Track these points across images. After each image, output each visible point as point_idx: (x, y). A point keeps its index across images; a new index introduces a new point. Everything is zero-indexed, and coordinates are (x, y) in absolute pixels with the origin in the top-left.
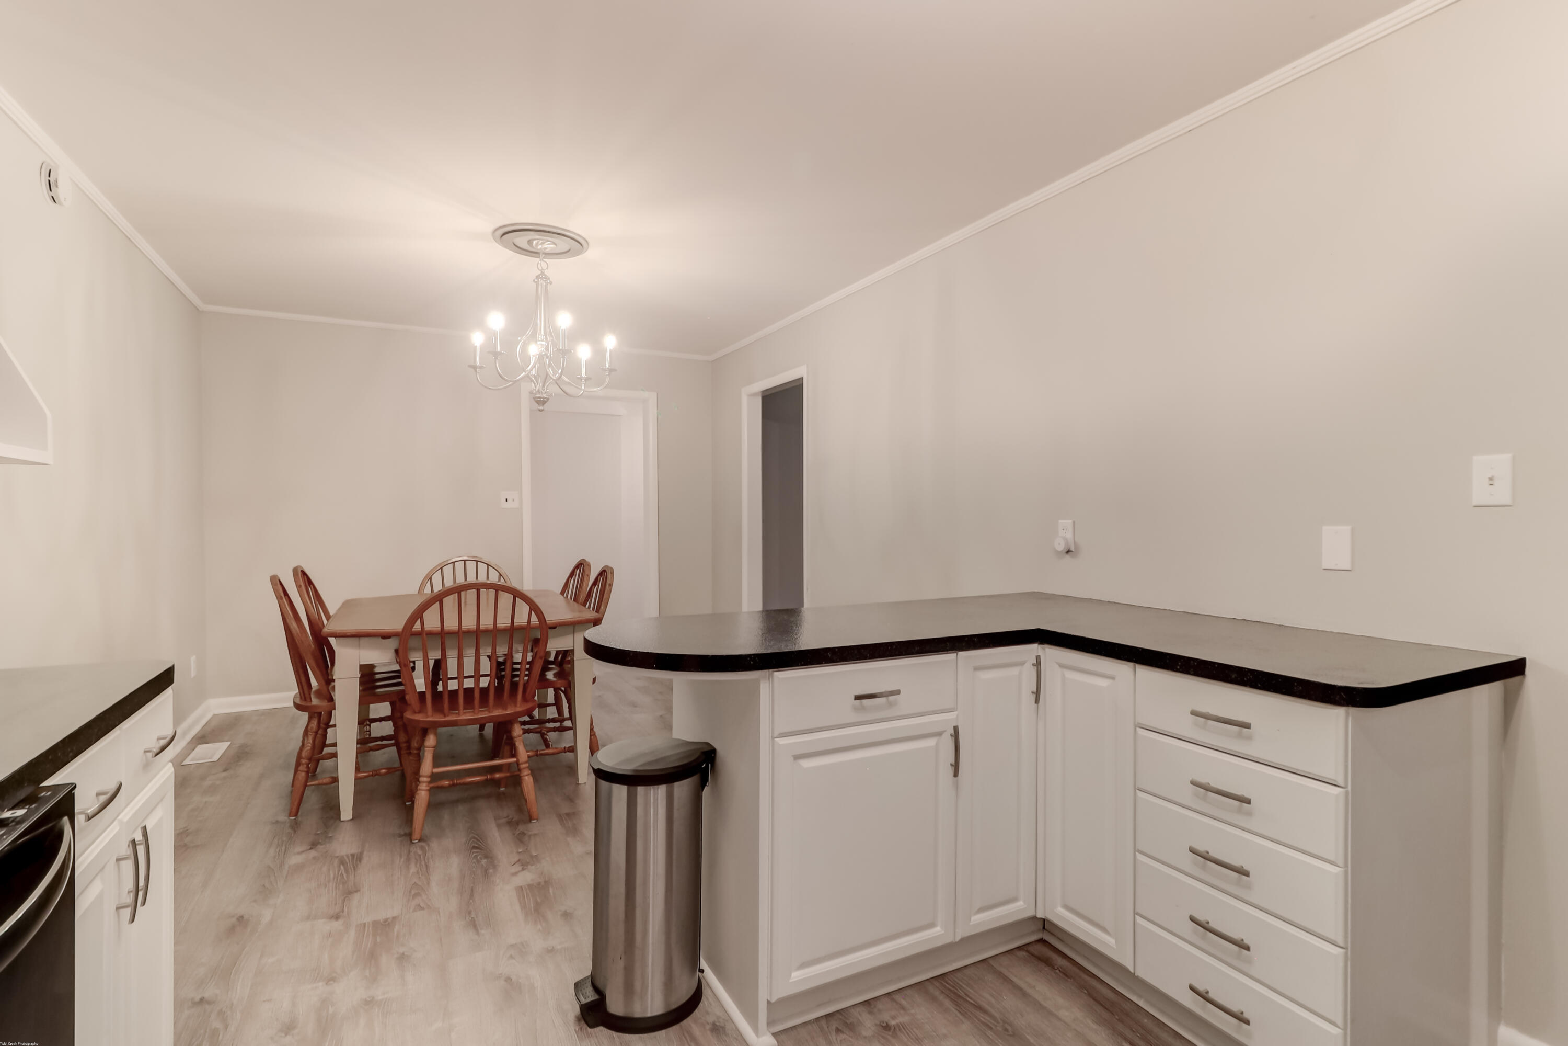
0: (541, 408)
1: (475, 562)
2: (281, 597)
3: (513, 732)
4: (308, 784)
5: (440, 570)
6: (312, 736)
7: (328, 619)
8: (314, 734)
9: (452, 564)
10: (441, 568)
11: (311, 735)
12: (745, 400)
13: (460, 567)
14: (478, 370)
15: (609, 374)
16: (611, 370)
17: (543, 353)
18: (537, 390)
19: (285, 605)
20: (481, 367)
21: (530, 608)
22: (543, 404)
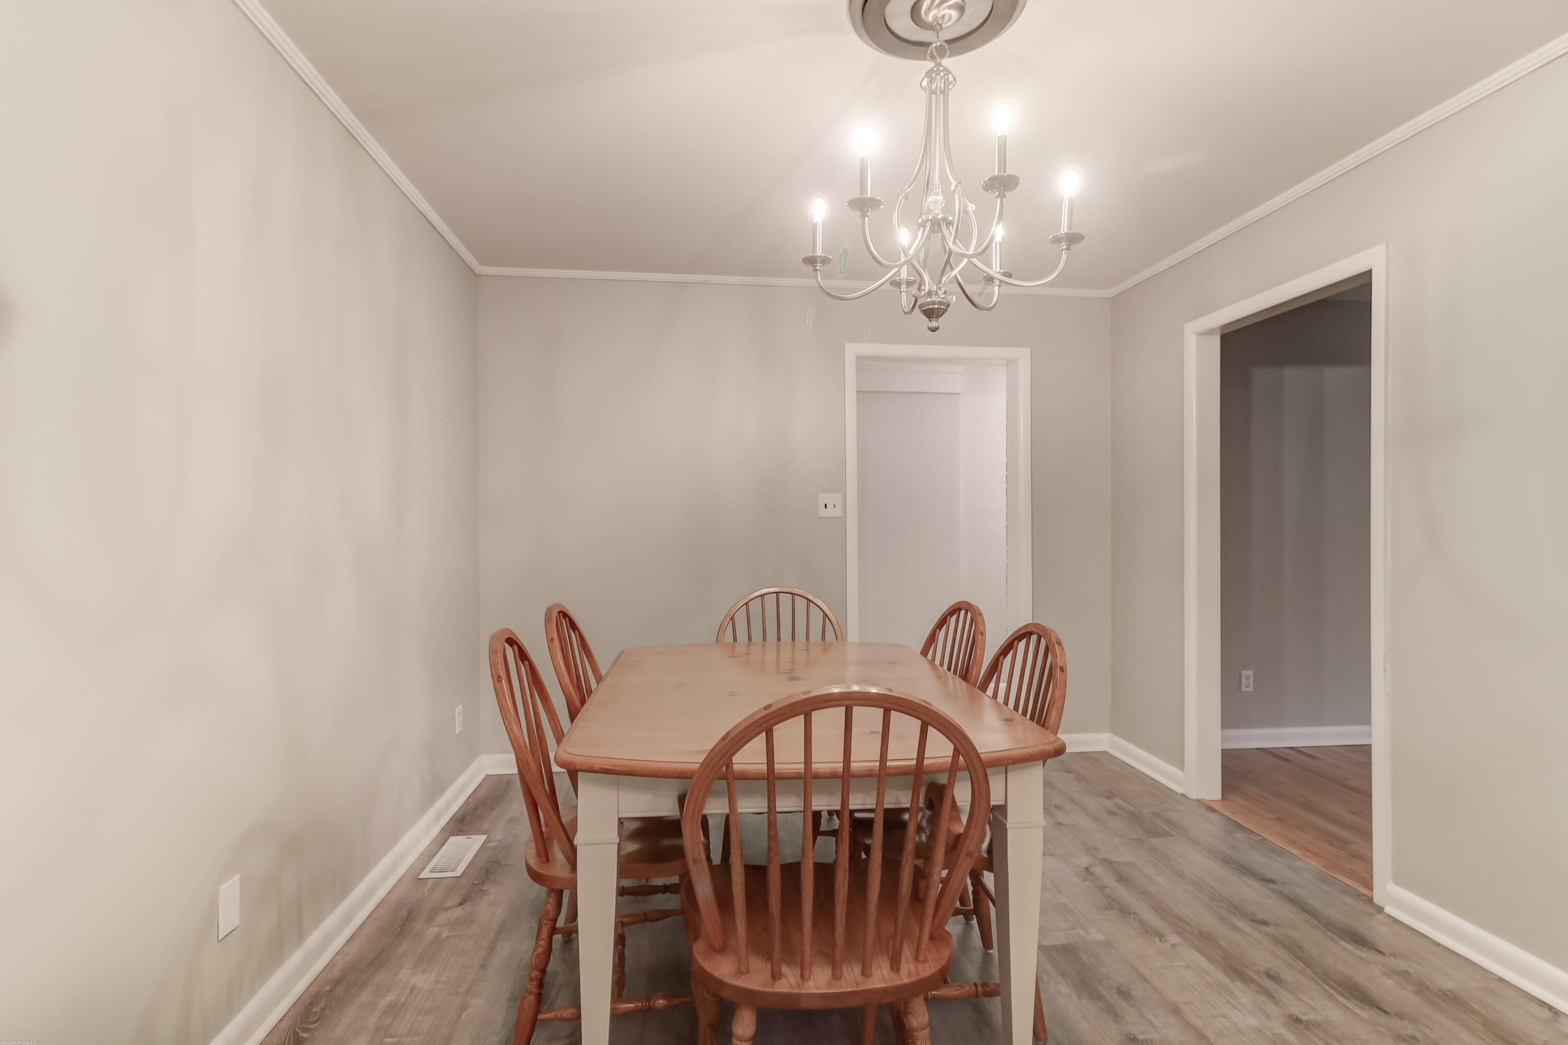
0: (934, 324)
1: (791, 595)
2: (499, 677)
3: (910, 1017)
4: (540, 1017)
5: (745, 605)
6: (549, 925)
7: (599, 679)
8: (550, 922)
9: (760, 597)
10: (746, 603)
11: (545, 924)
12: (1191, 343)
13: (770, 601)
14: (819, 266)
15: (1068, 249)
16: (1073, 239)
17: (940, 217)
18: (927, 290)
19: (504, 694)
20: (825, 261)
21: (956, 749)
22: (938, 317)
